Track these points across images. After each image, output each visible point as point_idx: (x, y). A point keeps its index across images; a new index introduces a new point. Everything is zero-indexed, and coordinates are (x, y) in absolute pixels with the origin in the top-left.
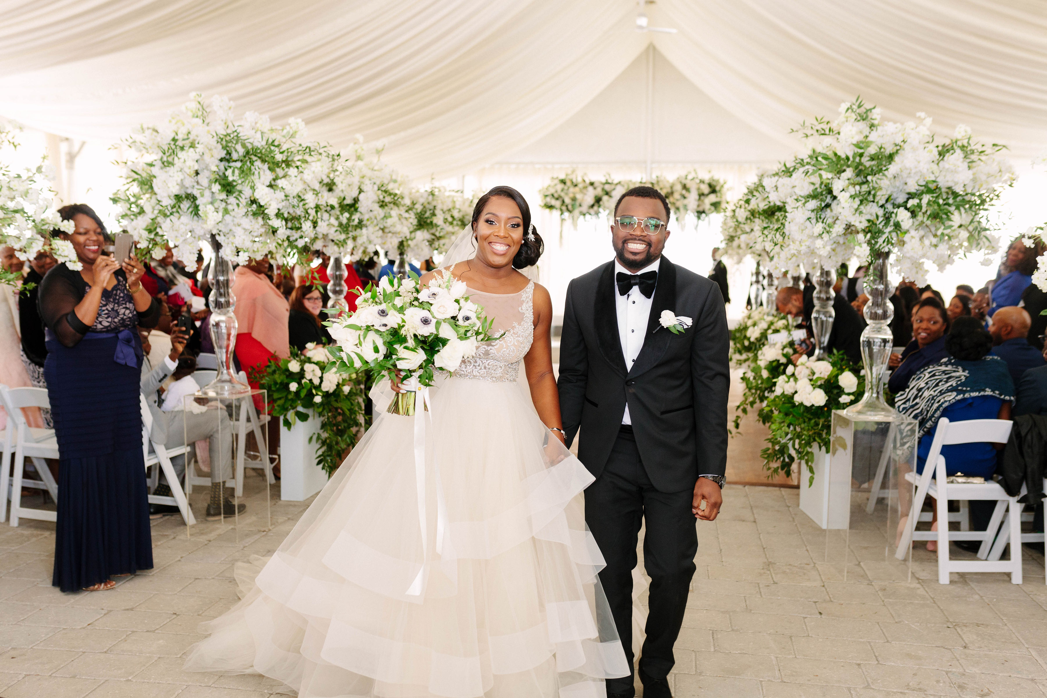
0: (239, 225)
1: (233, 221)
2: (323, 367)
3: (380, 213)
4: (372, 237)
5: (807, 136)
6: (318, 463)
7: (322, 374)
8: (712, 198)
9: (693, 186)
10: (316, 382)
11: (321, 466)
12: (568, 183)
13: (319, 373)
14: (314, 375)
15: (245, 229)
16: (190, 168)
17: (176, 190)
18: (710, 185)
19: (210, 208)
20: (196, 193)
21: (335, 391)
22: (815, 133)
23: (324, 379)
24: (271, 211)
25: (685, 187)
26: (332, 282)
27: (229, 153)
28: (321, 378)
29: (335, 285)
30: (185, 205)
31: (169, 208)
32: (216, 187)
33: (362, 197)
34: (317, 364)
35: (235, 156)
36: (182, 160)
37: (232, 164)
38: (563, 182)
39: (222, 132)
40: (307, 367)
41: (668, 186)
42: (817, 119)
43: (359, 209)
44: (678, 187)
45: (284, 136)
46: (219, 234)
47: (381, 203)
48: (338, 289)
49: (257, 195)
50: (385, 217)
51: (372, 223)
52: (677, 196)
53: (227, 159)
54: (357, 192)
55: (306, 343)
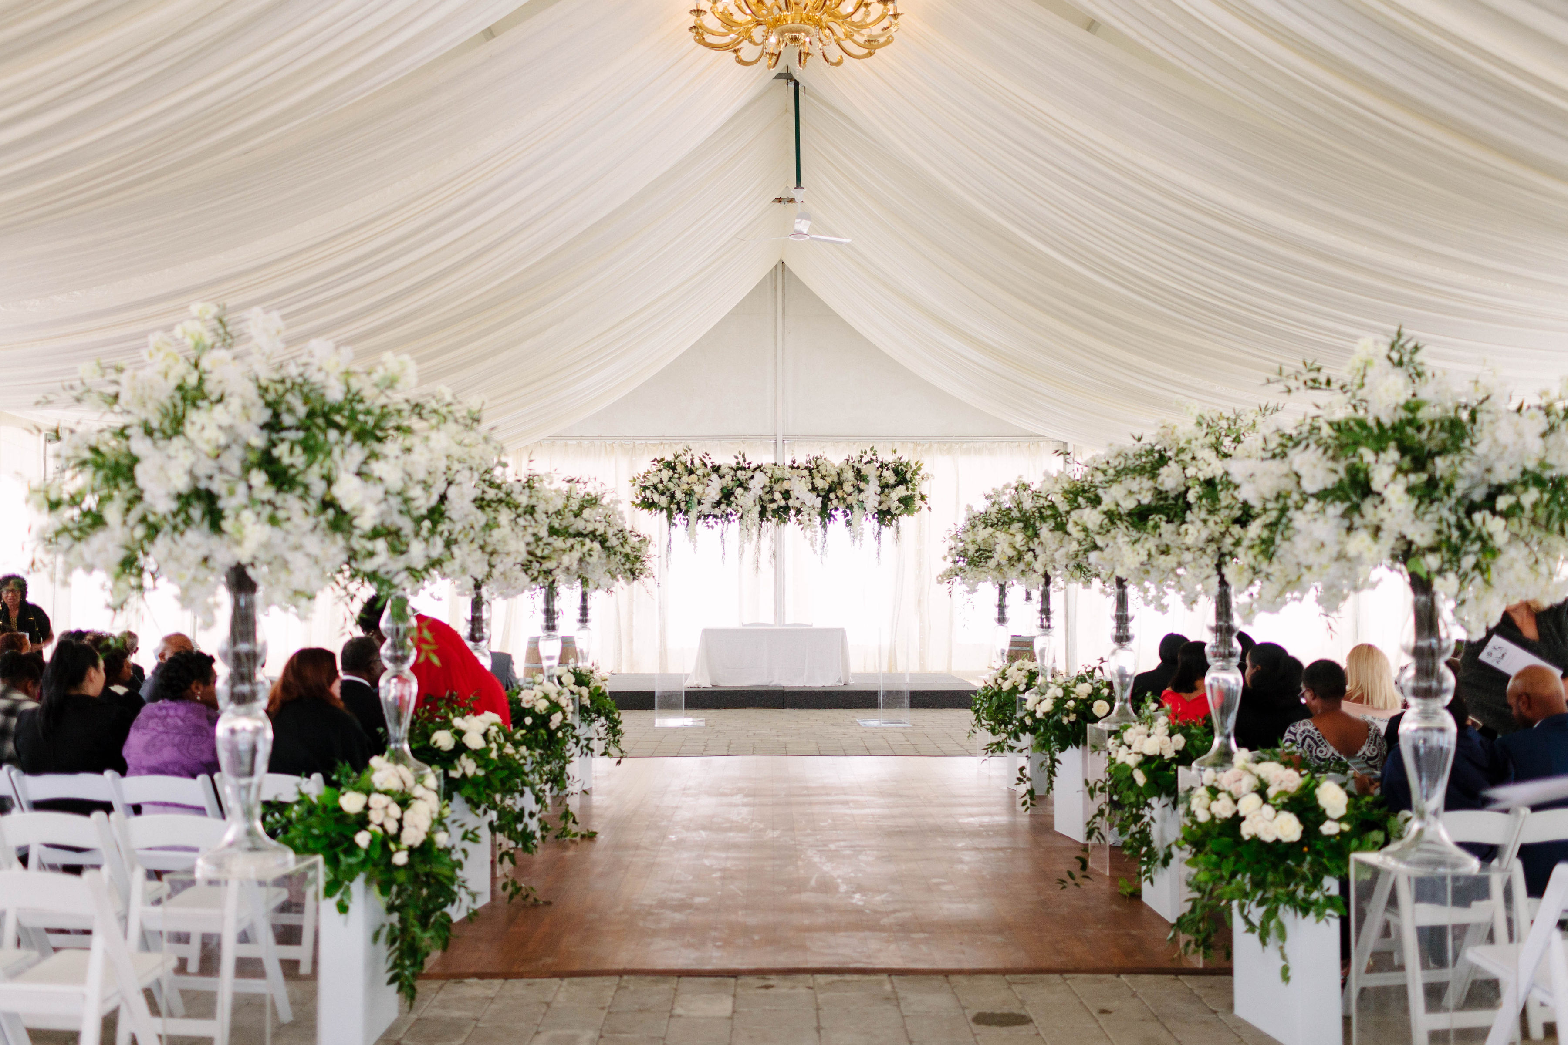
0: (297, 548)
1: (285, 540)
2: (404, 801)
3: (480, 518)
4: (469, 562)
5: (1289, 391)
6: (391, 981)
7: (402, 812)
8: (901, 491)
9: (870, 471)
10: (392, 828)
11: (395, 986)
12: (680, 468)
13: (395, 810)
14: (387, 815)
15: (308, 555)
16: (208, 442)
17: (182, 484)
18: (896, 472)
19: (248, 516)
20: (217, 486)
21: (424, 844)
22: (1302, 387)
23: (405, 824)
24: (366, 521)
25: (859, 475)
26: (389, 641)
27: (276, 415)
28: (400, 821)
29: (394, 646)
30: (196, 512)
31: (170, 517)
32: (258, 478)
33: (452, 492)
34: (386, 793)
35: (287, 420)
36: (198, 427)
37: (284, 434)
38: (671, 466)
39: (265, 376)
40: (377, 801)
41: (834, 472)
42: (1305, 364)
43: (447, 514)
44: (850, 475)
45: (376, 385)
46: (253, 565)
47: (478, 503)
48: (400, 653)
49: (337, 491)
50: (488, 527)
51: (466, 536)
52: (848, 488)
53: (273, 426)
54: (445, 485)
55: (371, 756)
